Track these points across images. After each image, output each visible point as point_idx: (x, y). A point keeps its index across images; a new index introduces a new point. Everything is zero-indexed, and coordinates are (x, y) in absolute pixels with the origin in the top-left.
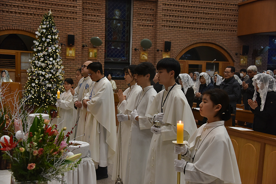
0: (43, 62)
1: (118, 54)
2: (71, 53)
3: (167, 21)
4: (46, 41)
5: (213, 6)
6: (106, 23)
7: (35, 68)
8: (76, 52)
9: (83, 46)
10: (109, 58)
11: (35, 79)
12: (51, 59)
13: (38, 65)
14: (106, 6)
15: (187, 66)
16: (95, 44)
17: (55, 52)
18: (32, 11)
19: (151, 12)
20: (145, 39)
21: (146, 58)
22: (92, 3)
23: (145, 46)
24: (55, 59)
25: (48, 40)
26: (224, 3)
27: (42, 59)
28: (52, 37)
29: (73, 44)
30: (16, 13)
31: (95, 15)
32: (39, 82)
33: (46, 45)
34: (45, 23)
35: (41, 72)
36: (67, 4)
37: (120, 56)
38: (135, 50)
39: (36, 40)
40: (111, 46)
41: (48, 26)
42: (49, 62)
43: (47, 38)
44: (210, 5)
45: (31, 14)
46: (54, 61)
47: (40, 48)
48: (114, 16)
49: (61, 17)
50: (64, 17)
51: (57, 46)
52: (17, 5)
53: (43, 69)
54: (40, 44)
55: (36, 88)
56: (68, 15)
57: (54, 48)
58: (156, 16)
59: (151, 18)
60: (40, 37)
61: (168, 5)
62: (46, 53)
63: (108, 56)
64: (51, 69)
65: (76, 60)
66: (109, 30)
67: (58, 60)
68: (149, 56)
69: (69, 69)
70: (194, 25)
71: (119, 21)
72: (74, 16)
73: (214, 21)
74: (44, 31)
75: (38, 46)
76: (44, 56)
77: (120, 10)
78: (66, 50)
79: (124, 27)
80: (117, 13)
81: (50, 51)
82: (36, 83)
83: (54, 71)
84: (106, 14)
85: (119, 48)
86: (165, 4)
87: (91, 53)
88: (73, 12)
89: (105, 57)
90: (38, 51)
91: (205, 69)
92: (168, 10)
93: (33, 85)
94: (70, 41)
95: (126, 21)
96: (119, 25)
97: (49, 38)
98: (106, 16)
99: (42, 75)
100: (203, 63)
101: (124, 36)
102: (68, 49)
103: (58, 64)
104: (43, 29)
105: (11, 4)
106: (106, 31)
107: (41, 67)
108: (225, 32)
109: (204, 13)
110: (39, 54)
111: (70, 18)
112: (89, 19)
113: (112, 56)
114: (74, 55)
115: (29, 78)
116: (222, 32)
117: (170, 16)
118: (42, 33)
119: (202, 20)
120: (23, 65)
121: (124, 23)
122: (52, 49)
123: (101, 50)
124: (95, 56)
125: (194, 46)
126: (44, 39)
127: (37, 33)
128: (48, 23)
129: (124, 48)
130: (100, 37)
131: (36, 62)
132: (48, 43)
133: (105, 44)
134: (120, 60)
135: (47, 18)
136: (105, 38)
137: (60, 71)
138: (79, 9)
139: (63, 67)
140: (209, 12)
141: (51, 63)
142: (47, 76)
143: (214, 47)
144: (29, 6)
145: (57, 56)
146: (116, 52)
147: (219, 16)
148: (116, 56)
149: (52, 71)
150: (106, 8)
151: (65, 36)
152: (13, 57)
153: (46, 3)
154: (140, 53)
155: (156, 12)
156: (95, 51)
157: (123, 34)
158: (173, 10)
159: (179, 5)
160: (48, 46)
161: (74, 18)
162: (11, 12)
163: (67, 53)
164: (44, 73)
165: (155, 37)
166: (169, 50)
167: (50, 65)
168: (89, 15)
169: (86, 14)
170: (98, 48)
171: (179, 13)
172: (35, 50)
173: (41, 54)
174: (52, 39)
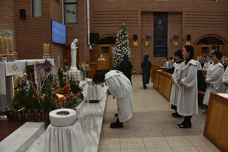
0: (120, 49)
1: (161, 43)
2: (135, 44)
3: (188, 23)
4: (121, 38)
5: (215, 14)
6: (154, 27)
7: (117, 52)
8: (138, 43)
9: (142, 40)
10: (156, 45)
11: (117, 58)
12: (124, 47)
13: (118, 51)
14: (154, 18)
15: (200, 48)
16: (148, 38)
17: (126, 44)
18: (117, 25)
19: (179, 20)
20: (175, 34)
21: (177, 44)
22: (146, 18)
23: (176, 38)
24: (126, 47)
25: (122, 38)
26: (222, 12)
27: (120, 48)
28: (124, 36)
29: (136, 39)
30: (109, 26)
31: (148, 24)
32: (118, 59)
33: (121, 40)
34: (121, 29)
35: (119, 54)
36: (133, 19)
37: (162, 44)
38: (171, 40)
39: (117, 38)
40: (157, 39)
41: (123, 31)
42: (123, 49)
43: (122, 37)
44: (213, 13)
45: (116, 26)
46: (125, 48)
47: (119, 42)
48: (158, 23)
49: (130, 26)
50: (132, 26)
51: (127, 41)
52: (110, 23)
53: (120, 52)
54: (118, 40)
55: (117, 62)
56: (134, 25)
57: (125, 42)
58: (182, 22)
59: (179, 22)
60: (119, 37)
61: (188, 15)
62: (122, 45)
63: (156, 44)
64: (124, 52)
65: (138, 47)
66: (156, 31)
67: (127, 48)
68: (179, 43)
69: (135, 52)
70: (204, 25)
71: (161, 25)
72: (137, 25)
73: (216, 22)
74: (121, 33)
75: (118, 41)
76: (121, 46)
77: (162, 20)
78: (133, 42)
79: (164, 29)
80: (160, 21)
81: (123, 43)
82: (117, 60)
83: (125, 53)
84: (154, 22)
85: (161, 40)
86: (187, 15)
87: (146, 43)
88: (136, 23)
89: (154, 45)
90: (118, 44)
91: (211, 49)
92: (188, 18)
93: (116, 61)
94: (135, 38)
95: (165, 25)
96: (161, 27)
97: (123, 37)
98: (154, 23)
99: (120, 56)
100: (210, 46)
101: (164, 33)
102: (134, 42)
103: (128, 50)
104: (120, 32)
105: (107, 23)
106: (154, 31)
107: (119, 52)
108: (223, 28)
109: (209, 18)
110: (118, 45)
111: (135, 26)
112: (145, 26)
113: (158, 44)
114: (137, 45)
115: (114, 58)
116: (221, 28)
117: (190, 21)
118: (120, 35)
119: (209, 22)
120: (113, 51)
121: (164, 26)
122: (124, 42)
123: (152, 41)
124: (148, 45)
125: (205, 37)
126: (120, 38)
127: (117, 35)
128: (122, 29)
129: (164, 40)
130: (151, 34)
131: (117, 49)
132: (123, 39)
133: (154, 38)
134: (162, 46)
135: (122, 27)
136: (154, 35)
137: (129, 53)
138: (139, 21)
139: (130, 51)
140: (212, 17)
141: (124, 49)
142: (122, 56)
143: (216, 37)
144: (115, 22)
145: (127, 45)
146: (160, 42)
147: (219, 19)
148: (160, 44)
149: (124, 53)
150: (154, 19)
151: (133, 35)
152: (108, 48)
153: (123, 20)
154: (173, 42)
155: (182, 19)
156: (148, 42)
157: (163, 32)
158: (191, 18)
159: (195, 15)
160: (122, 41)
161: (137, 26)
162: (107, 26)
163: (134, 44)
164: (120, 55)
165: (181, 33)
166: (190, 39)
167: (123, 50)
168: (145, 24)
169: (143, 23)
170: (150, 40)
171: (195, 19)
172: (116, 43)
173: (119, 45)
174: (124, 37)
